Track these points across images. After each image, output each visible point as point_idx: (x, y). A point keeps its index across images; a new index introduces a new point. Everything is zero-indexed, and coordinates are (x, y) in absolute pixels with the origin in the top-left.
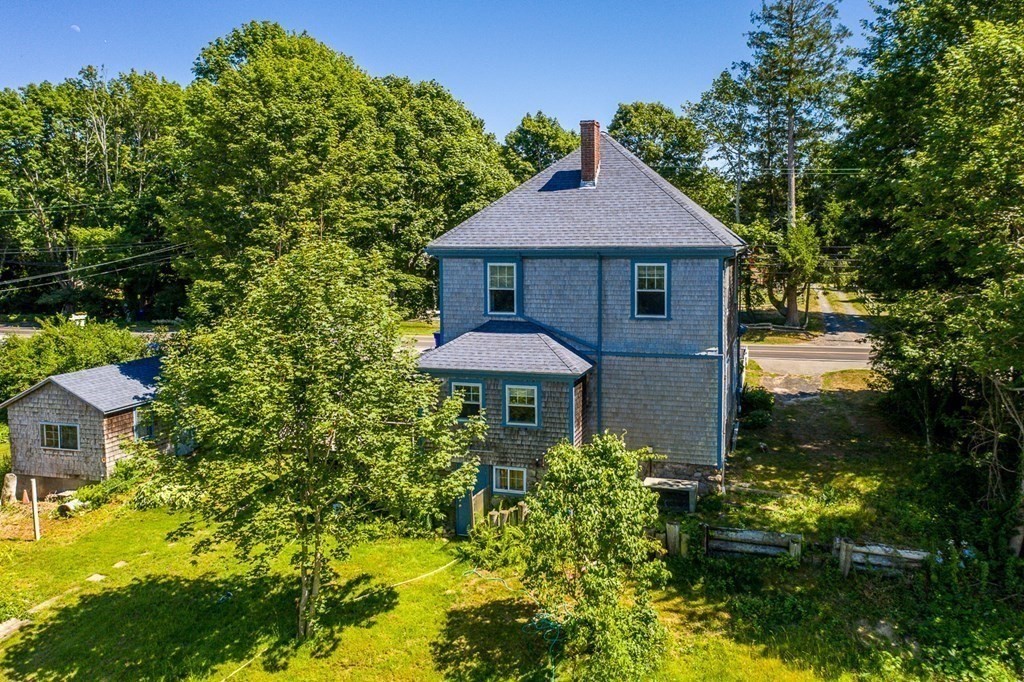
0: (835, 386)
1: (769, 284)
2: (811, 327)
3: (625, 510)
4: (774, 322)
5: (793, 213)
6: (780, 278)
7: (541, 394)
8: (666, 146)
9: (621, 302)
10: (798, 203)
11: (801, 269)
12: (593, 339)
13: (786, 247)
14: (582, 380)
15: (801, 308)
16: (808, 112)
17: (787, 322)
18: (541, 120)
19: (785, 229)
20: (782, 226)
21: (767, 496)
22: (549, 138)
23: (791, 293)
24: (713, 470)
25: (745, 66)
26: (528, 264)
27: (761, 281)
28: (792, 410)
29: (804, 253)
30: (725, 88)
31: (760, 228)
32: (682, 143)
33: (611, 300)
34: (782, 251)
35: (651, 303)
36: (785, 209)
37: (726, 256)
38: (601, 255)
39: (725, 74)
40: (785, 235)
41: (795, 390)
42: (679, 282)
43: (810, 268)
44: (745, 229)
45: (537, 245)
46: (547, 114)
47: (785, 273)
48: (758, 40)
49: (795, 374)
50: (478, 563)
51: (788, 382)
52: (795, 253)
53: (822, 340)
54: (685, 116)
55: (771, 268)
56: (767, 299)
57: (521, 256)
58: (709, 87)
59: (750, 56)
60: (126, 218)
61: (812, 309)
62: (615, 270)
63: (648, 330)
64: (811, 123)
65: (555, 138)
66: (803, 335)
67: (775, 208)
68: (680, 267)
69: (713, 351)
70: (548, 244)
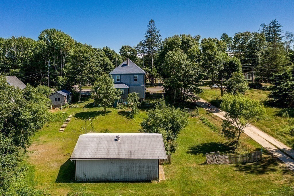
0: (158, 92)
1: (149, 78)
2: (156, 85)
3: (136, 98)
4: (150, 84)
5: (153, 66)
6: (151, 77)
7: (124, 90)
8: (131, 54)
9: (132, 80)
10: (153, 64)
11: (154, 76)
12: (129, 84)
13: (152, 72)
14: (128, 89)
15: (154, 82)
16: (155, 49)
17: (152, 85)
18: (107, 48)
19: (151, 69)
20: (151, 68)
21: (149, 101)
22: (108, 51)
23: (153, 80)
24: (143, 99)
25: (144, 40)
26: (121, 76)
27: (147, 78)
28: (152, 95)
29: (155, 73)
30: (141, 44)
31: (147, 69)
32: (134, 53)
33: (131, 80)
34: (151, 72)
35: (136, 80)
36: (151, 65)
37: (144, 74)
38: (130, 74)
39: (141, 42)
40: (151, 70)
41: (153, 93)
42: (139, 77)
43: (155, 75)
44: (145, 69)
45: (123, 73)
46: (108, 47)
47: (151, 76)
48: (146, 36)
49: (153, 91)
50: (119, 109)
51: (152, 92)
52: (153, 73)
53: (158, 87)
54: (134, 48)
55: (149, 75)
56: (149, 81)
57: (120, 75)
58: (138, 44)
59: (145, 39)
60: (21, 67)
61: (156, 83)
62: (132, 76)
63: (136, 83)
64: (155, 50)
65: (110, 51)
66: (155, 87)
67: (150, 65)
68: (139, 76)
69: (143, 85)
70: (124, 73)
